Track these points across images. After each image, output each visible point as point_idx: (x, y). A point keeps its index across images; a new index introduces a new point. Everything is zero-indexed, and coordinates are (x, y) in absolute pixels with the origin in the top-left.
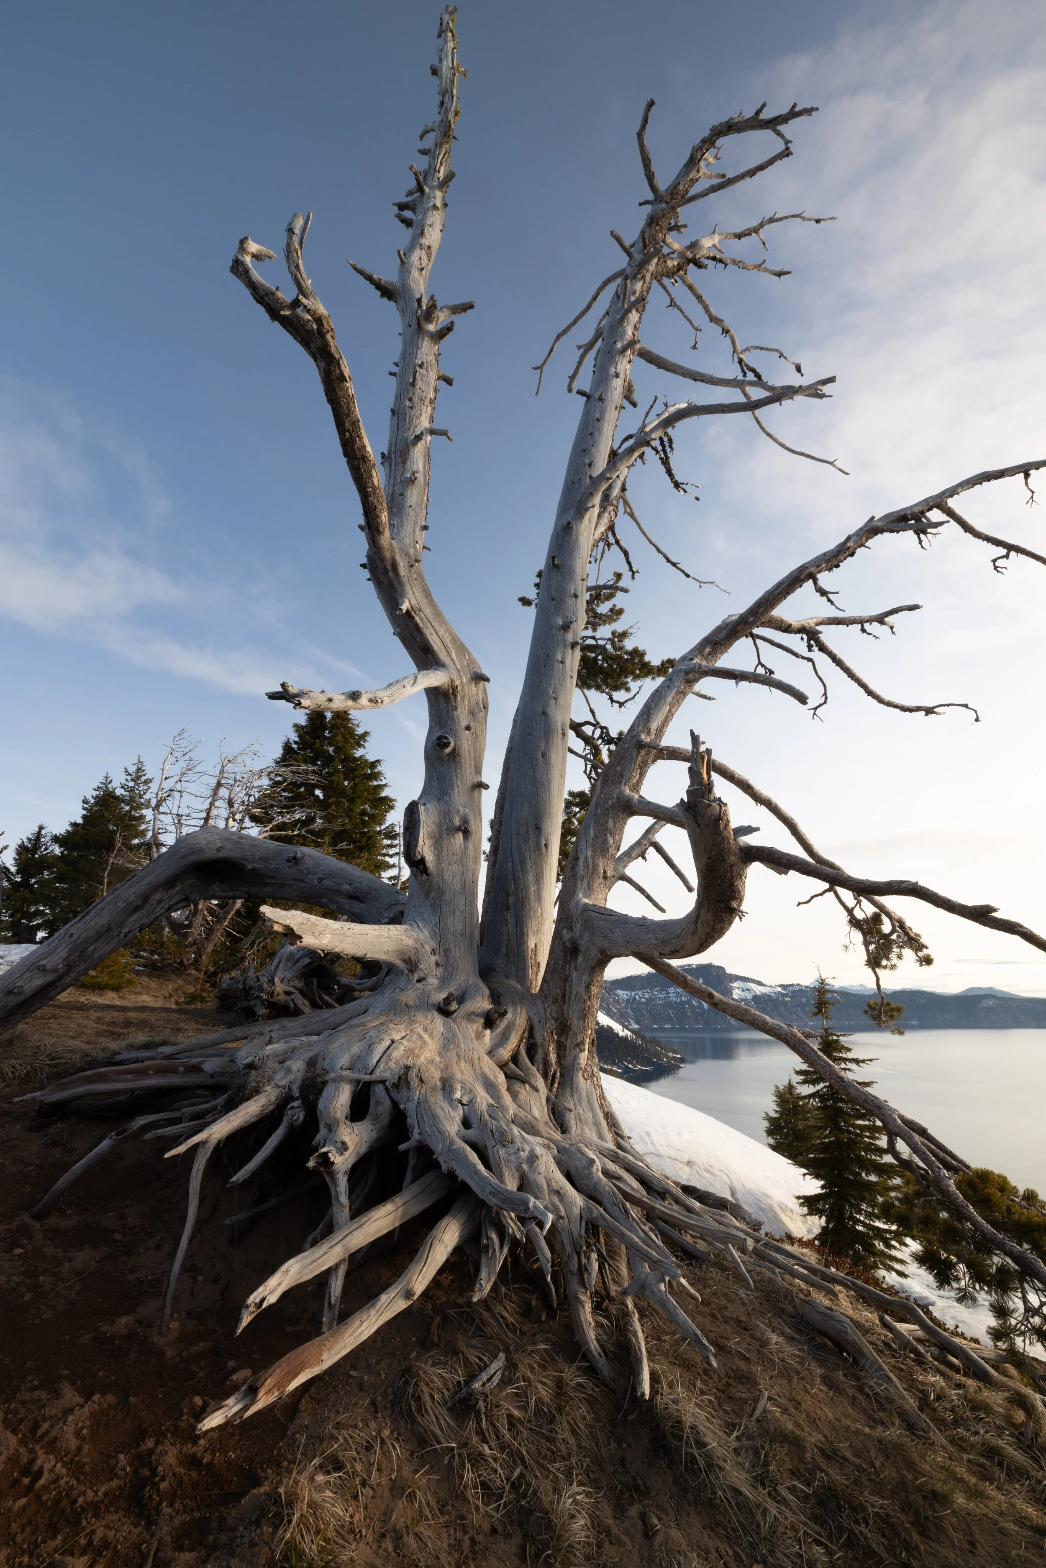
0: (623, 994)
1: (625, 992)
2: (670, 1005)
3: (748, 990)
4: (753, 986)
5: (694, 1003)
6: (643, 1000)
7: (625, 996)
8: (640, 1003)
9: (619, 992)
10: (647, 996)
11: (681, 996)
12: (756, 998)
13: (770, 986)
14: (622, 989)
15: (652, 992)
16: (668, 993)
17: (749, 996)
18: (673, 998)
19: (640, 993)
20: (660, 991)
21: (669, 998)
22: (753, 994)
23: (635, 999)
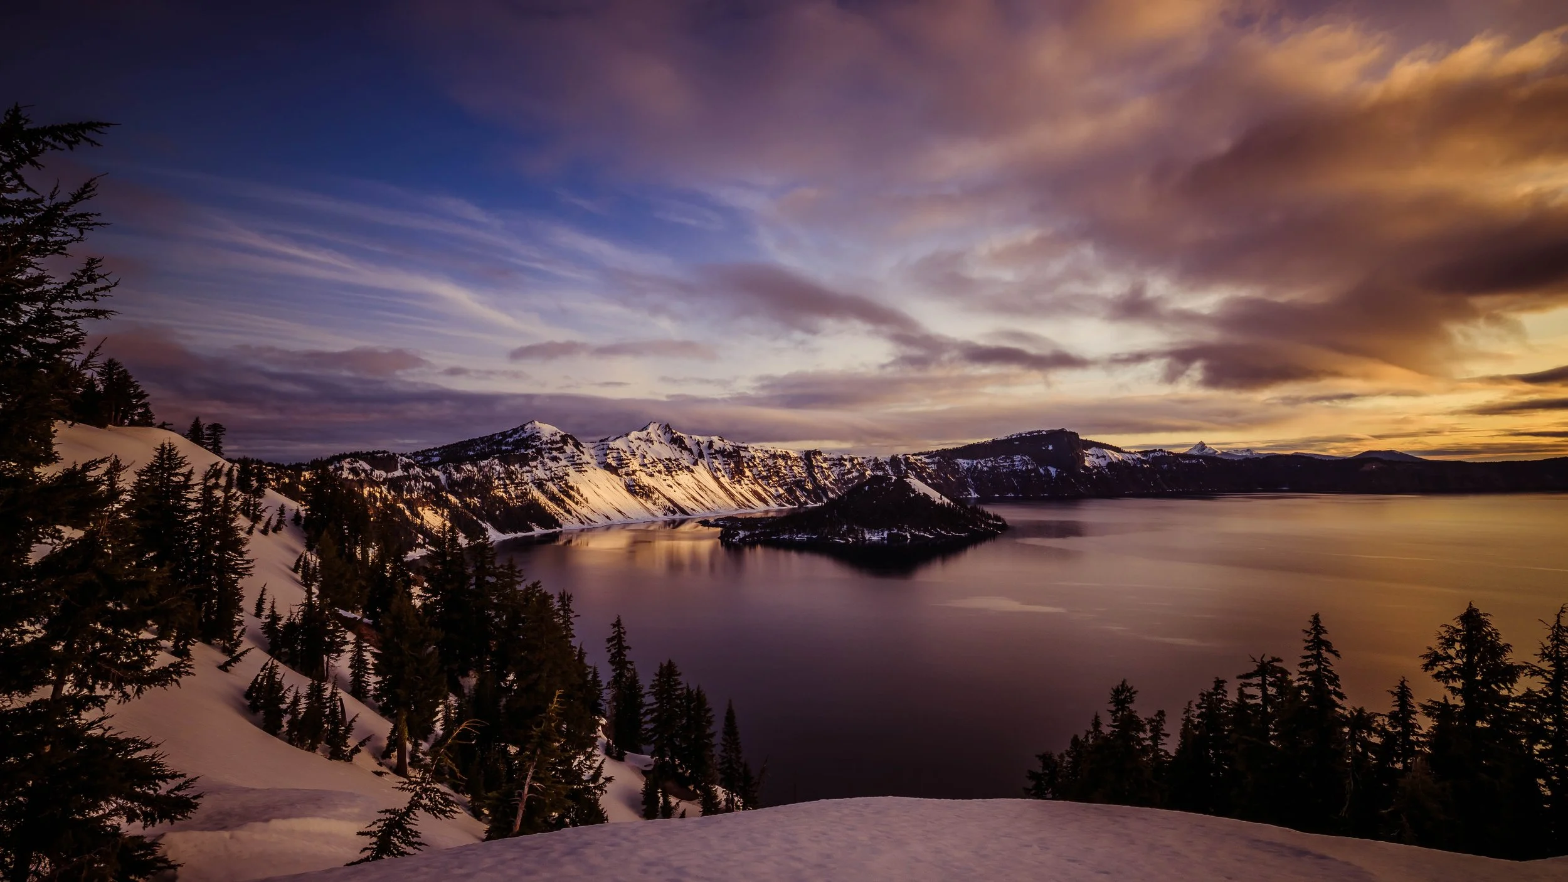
0: (963, 463)
1: (965, 461)
2: (1013, 473)
3: (1104, 457)
4: (1109, 452)
5: (1041, 471)
6: (985, 469)
7: (966, 465)
8: (981, 471)
9: (960, 461)
10: (989, 464)
11: (1028, 464)
12: (1111, 465)
13: (1130, 453)
14: (963, 458)
15: (996, 460)
16: (1013, 461)
17: (1103, 463)
18: (1018, 466)
19: (982, 462)
20: (1005, 460)
21: (1014, 466)
22: (1108, 460)
23: (976, 467)
